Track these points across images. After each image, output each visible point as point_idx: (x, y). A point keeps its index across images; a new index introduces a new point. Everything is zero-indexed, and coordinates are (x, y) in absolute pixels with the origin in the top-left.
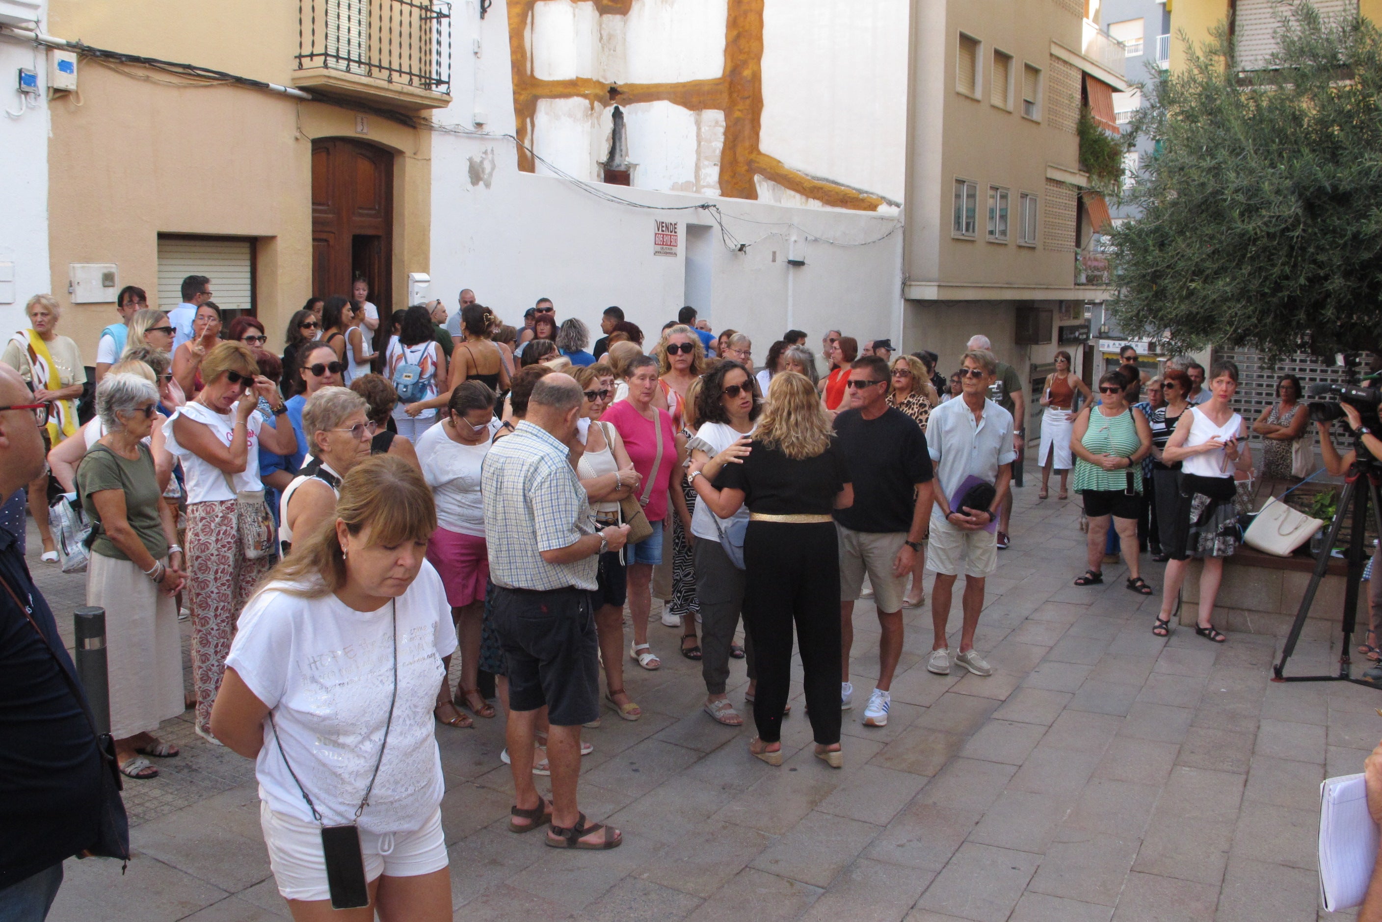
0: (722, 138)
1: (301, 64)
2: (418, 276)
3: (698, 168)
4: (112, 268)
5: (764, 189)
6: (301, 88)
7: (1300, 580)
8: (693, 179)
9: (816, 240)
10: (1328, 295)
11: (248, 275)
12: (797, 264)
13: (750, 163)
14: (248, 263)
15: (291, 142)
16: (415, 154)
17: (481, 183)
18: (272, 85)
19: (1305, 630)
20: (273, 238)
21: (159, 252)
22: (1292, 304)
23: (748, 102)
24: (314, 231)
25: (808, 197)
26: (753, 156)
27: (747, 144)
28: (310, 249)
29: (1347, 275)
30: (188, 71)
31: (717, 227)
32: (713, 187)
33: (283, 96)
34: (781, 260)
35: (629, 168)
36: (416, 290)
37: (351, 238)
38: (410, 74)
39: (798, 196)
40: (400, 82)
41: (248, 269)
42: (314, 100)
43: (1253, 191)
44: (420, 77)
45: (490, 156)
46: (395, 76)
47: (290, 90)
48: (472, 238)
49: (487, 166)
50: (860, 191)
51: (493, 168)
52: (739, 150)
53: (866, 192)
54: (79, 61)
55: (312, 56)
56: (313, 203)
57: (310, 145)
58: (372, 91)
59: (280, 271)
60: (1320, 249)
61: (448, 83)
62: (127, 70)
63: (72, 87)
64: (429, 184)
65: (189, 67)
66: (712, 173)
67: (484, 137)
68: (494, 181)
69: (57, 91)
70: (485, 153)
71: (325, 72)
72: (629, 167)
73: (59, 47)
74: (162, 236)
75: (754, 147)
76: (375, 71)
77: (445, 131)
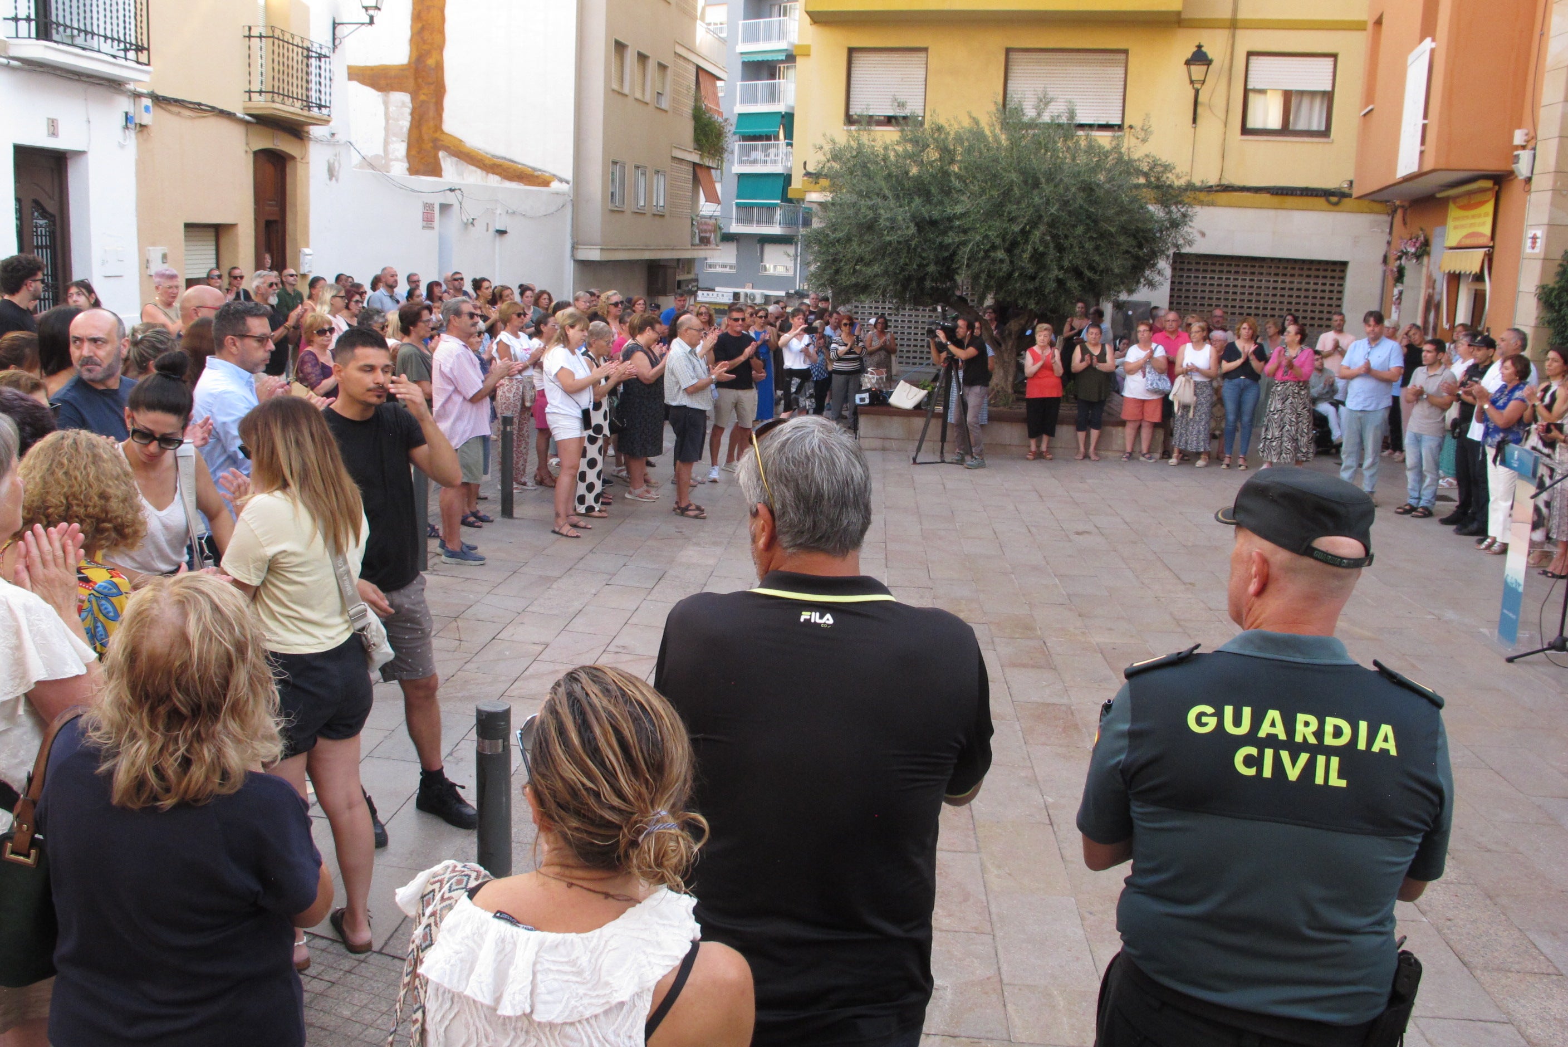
0: (409, 118)
1: (250, 97)
2: (307, 251)
3: (386, 143)
4: (163, 251)
5: (448, 164)
7: (919, 422)
8: (382, 153)
9: (514, 213)
10: (927, 274)
11: (214, 252)
12: (502, 233)
13: (435, 141)
14: (213, 244)
15: (243, 154)
17: (334, 179)
18: (236, 114)
19: (923, 447)
20: (236, 225)
21: (185, 236)
22: (909, 279)
23: (432, 87)
24: (255, 220)
25: (488, 172)
26: (437, 135)
27: (432, 124)
28: (253, 233)
29: (936, 264)
30: (198, 108)
31: (456, 205)
32: (401, 161)
33: (241, 121)
34: (492, 230)
36: (306, 261)
37: (265, 222)
38: (302, 100)
39: (479, 171)
40: (297, 107)
41: (214, 247)
42: (257, 123)
43: (893, 220)
44: (305, 101)
45: (338, 158)
46: (295, 102)
47: (244, 117)
49: (336, 165)
50: (534, 169)
51: (340, 167)
52: (424, 129)
53: (540, 170)
54: (153, 105)
55: (261, 92)
56: (255, 199)
57: (251, 156)
58: (294, 117)
60: (923, 250)
61: (329, 107)
62: (170, 108)
63: (148, 123)
64: (309, 181)
65: (200, 104)
66: (400, 149)
67: (336, 144)
68: (341, 177)
69: (141, 126)
70: (335, 155)
71: (271, 105)
73: (143, 95)
74: (188, 226)
75: (438, 127)
77: (318, 141)
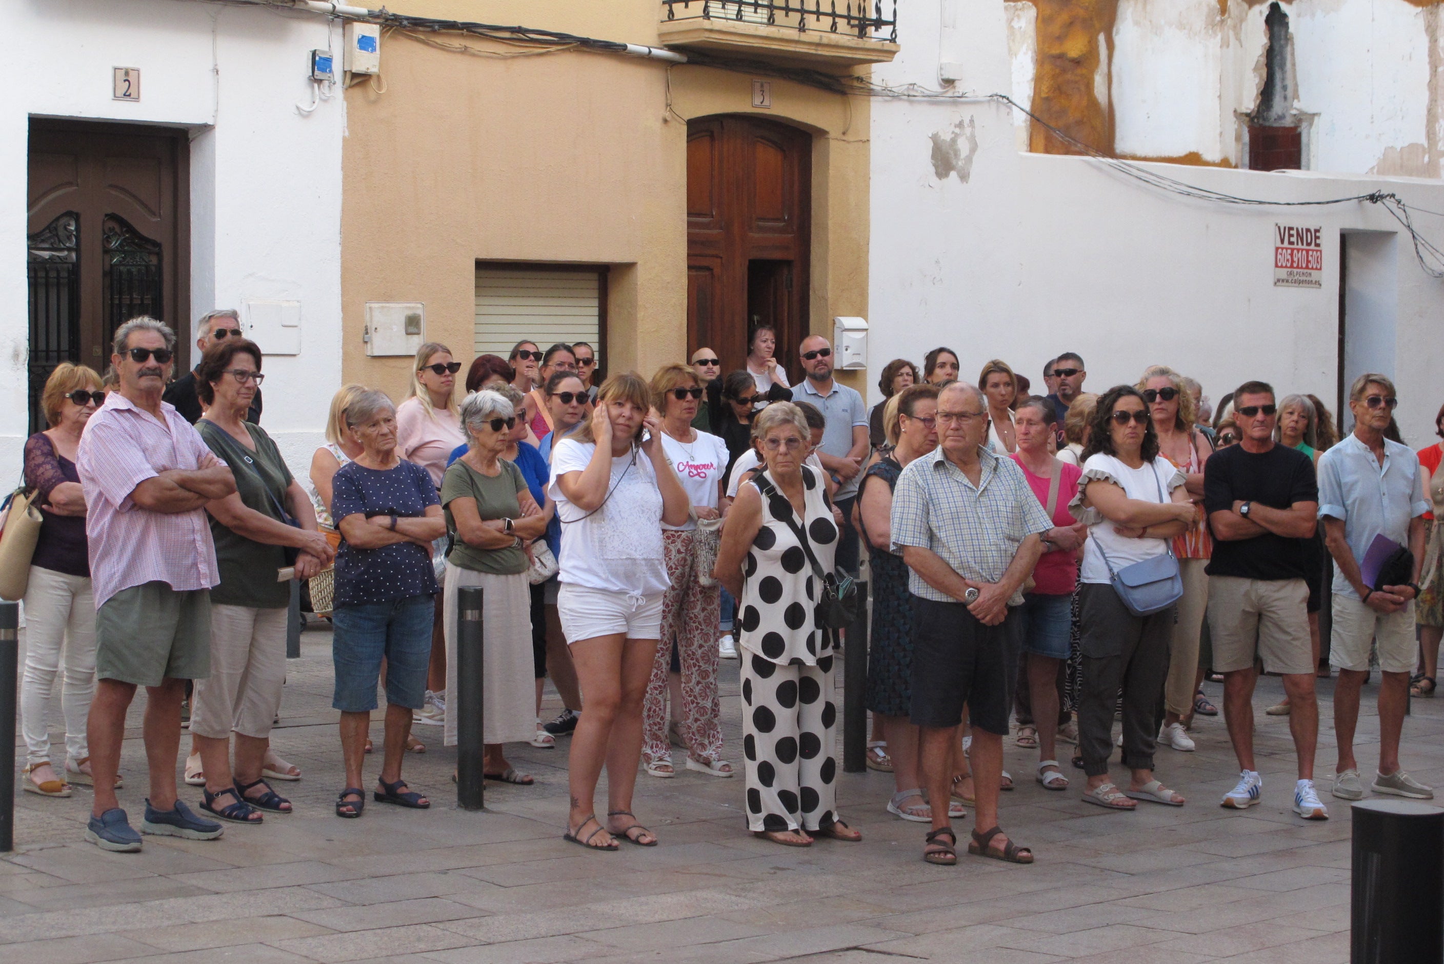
1: (671, 12)
2: (848, 321)
3: (1432, 117)
4: (417, 308)
6: (672, 48)
8: (1423, 140)
11: (596, 320)
14: (596, 303)
15: (659, 124)
16: (844, 133)
17: (953, 174)
18: (630, 47)
20: (630, 266)
21: (477, 287)
24: (689, 256)
28: (684, 281)
30: (516, 36)
31: (1404, 235)
33: (646, 60)
35: (1300, 121)
36: (845, 344)
37: (747, 263)
38: (834, 15)
40: (818, 28)
41: (595, 311)
42: (690, 62)
44: (849, 18)
45: (968, 131)
46: (811, 20)
47: (655, 52)
48: (937, 262)
49: (963, 146)
51: (973, 150)
54: (382, 34)
56: (689, 214)
57: (685, 128)
58: (775, 46)
59: (640, 315)
61: (893, 23)
62: (439, 40)
63: (374, 70)
64: (867, 179)
65: (519, 30)
67: (958, 101)
68: (975, 170)
69: (355, 75)
70: (960, 125)
71: (706, 24)
72: (1299, 118)
73: (360, 18)
74: (482, 265)
76: (779, 15)
77: (892, 95)
